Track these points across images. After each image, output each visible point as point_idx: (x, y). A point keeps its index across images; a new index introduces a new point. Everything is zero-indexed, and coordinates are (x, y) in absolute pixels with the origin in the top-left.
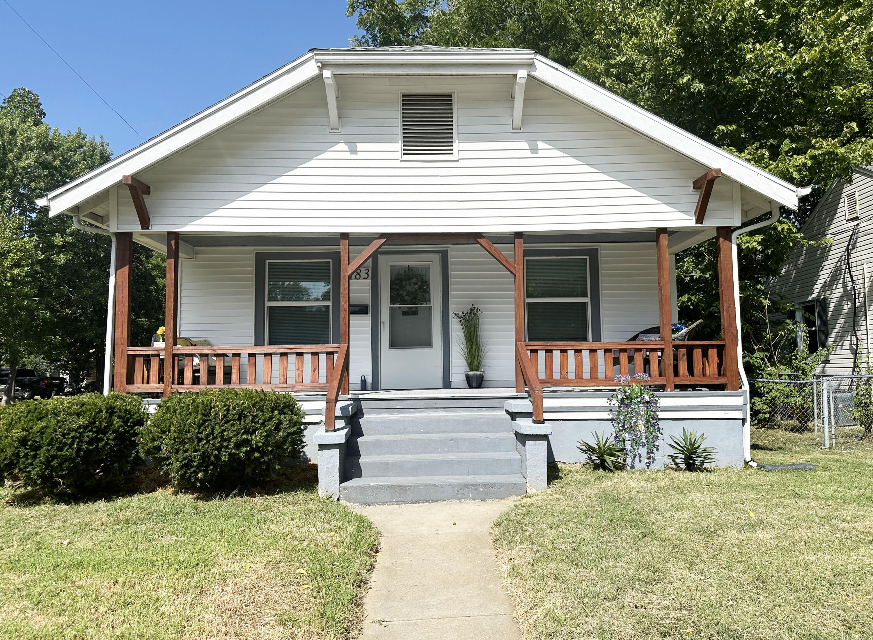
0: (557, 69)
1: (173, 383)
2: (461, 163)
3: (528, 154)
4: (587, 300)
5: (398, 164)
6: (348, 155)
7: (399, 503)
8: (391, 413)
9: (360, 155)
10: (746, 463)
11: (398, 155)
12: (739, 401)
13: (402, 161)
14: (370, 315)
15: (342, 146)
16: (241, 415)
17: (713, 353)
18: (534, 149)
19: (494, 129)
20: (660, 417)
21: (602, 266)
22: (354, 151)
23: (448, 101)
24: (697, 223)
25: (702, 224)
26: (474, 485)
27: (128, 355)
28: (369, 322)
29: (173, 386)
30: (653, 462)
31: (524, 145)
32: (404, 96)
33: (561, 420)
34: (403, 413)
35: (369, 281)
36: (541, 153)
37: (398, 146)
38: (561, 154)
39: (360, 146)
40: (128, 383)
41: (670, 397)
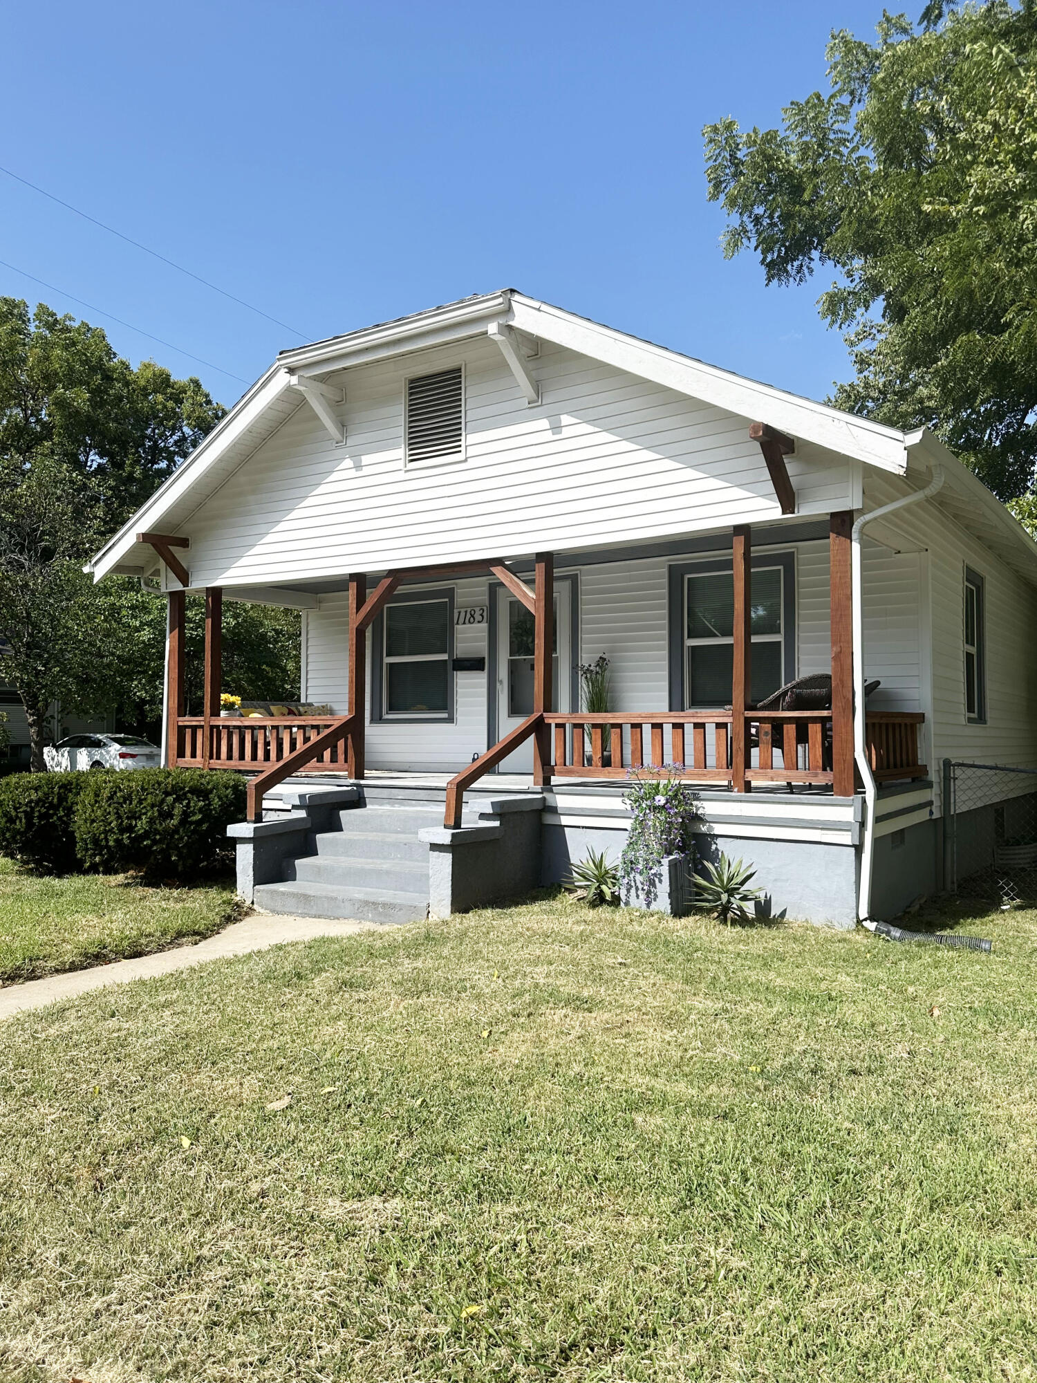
0: (539, 310)
1: (211, 757)
2: (471, 463)
3: (548, 435)
4: (779, 638)
5: (402, 476)
6: (353, 473)
7: (304, 915)
8: (393, 805)
9: (366, 471)
10: (859, 922)
11: (400, 465)
12: (847, 814)
13: (406, 471)
14: (486, 670)
15: (348, 463)
16: (128, 798)
17: (815, 731)
18: (556, 428)
19: (506, 407)
20: (716, 832)
21: (801, 579)
22: (358, 467)
23: (454, 378)
24: (784, 513)
25: (793, 513)
26: (373, 903)
27: (179, 727)
28: (485, 681)
29: (212, 761)
30: (655, 900)
31: (544, 423)
32: (412, 381)
33: (583, 827)
34: (404, 805)
35: (485, 625)
36: (566, 432)
37: (401, 452)
38: (590, 429)
39: (366, 459)
40: (178, 757)
41: (734, 801)
